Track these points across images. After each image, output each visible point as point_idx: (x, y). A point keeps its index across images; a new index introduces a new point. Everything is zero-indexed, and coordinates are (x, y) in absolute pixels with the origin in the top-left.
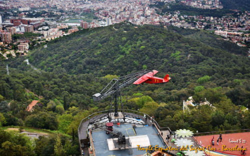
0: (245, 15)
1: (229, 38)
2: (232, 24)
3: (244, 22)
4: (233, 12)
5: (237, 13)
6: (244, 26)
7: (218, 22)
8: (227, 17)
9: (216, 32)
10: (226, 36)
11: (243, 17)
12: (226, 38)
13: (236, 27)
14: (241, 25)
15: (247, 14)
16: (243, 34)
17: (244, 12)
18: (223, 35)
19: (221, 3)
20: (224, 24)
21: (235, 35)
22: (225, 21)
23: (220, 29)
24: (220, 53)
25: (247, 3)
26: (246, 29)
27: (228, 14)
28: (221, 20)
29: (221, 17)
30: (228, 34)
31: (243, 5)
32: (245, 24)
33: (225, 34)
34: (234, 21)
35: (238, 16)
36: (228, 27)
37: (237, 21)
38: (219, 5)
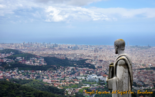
0: (61, 69)
1: (52, 84)
2: (53, 75)
3: (60, 73)
4: (53, 67)
5: (55, 67)
6: (60, 75)
7: (44, 73)
8: (50, 70)
9: (44, 80)
10: (50, 83)
11: (60, 70)
12: (50, 84)
13: (56, 76)
14: (59, 75)
15: (61, 68)
16: (61, 81)
17: (60, 67)
18: (48, 82)
19: (45, 61)
20: (48, 75)
21: (56, 82)
22: (49, 73)
23: (46, 78)
24: (47, 95)
25: (61, 61)
26: (62, 78)
27: (50, 68)
28: (46, 73)
29: (46, 70)
30: (51, 81)
31: (59, 63)
32: (61, 74)
33: (50, 81)
34: (54, 73)
35: (56, 69)
36: (51, 76)
37: (56, 72)
38: (44, 63)
